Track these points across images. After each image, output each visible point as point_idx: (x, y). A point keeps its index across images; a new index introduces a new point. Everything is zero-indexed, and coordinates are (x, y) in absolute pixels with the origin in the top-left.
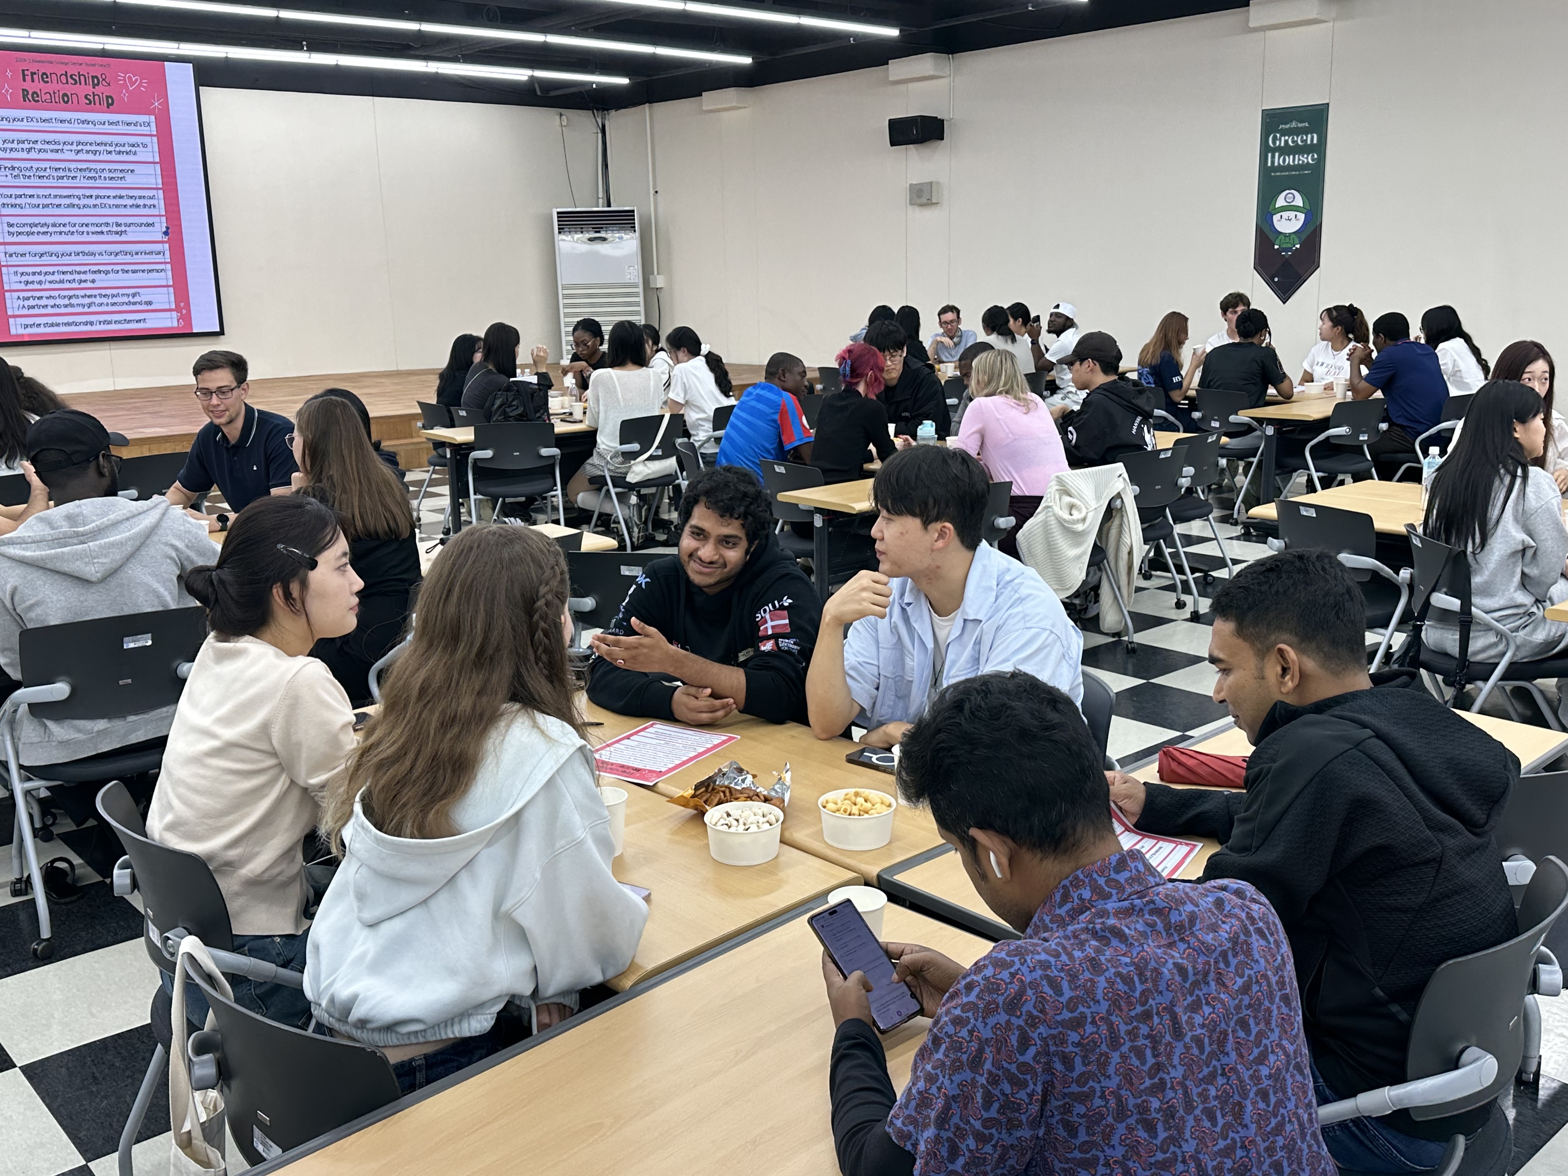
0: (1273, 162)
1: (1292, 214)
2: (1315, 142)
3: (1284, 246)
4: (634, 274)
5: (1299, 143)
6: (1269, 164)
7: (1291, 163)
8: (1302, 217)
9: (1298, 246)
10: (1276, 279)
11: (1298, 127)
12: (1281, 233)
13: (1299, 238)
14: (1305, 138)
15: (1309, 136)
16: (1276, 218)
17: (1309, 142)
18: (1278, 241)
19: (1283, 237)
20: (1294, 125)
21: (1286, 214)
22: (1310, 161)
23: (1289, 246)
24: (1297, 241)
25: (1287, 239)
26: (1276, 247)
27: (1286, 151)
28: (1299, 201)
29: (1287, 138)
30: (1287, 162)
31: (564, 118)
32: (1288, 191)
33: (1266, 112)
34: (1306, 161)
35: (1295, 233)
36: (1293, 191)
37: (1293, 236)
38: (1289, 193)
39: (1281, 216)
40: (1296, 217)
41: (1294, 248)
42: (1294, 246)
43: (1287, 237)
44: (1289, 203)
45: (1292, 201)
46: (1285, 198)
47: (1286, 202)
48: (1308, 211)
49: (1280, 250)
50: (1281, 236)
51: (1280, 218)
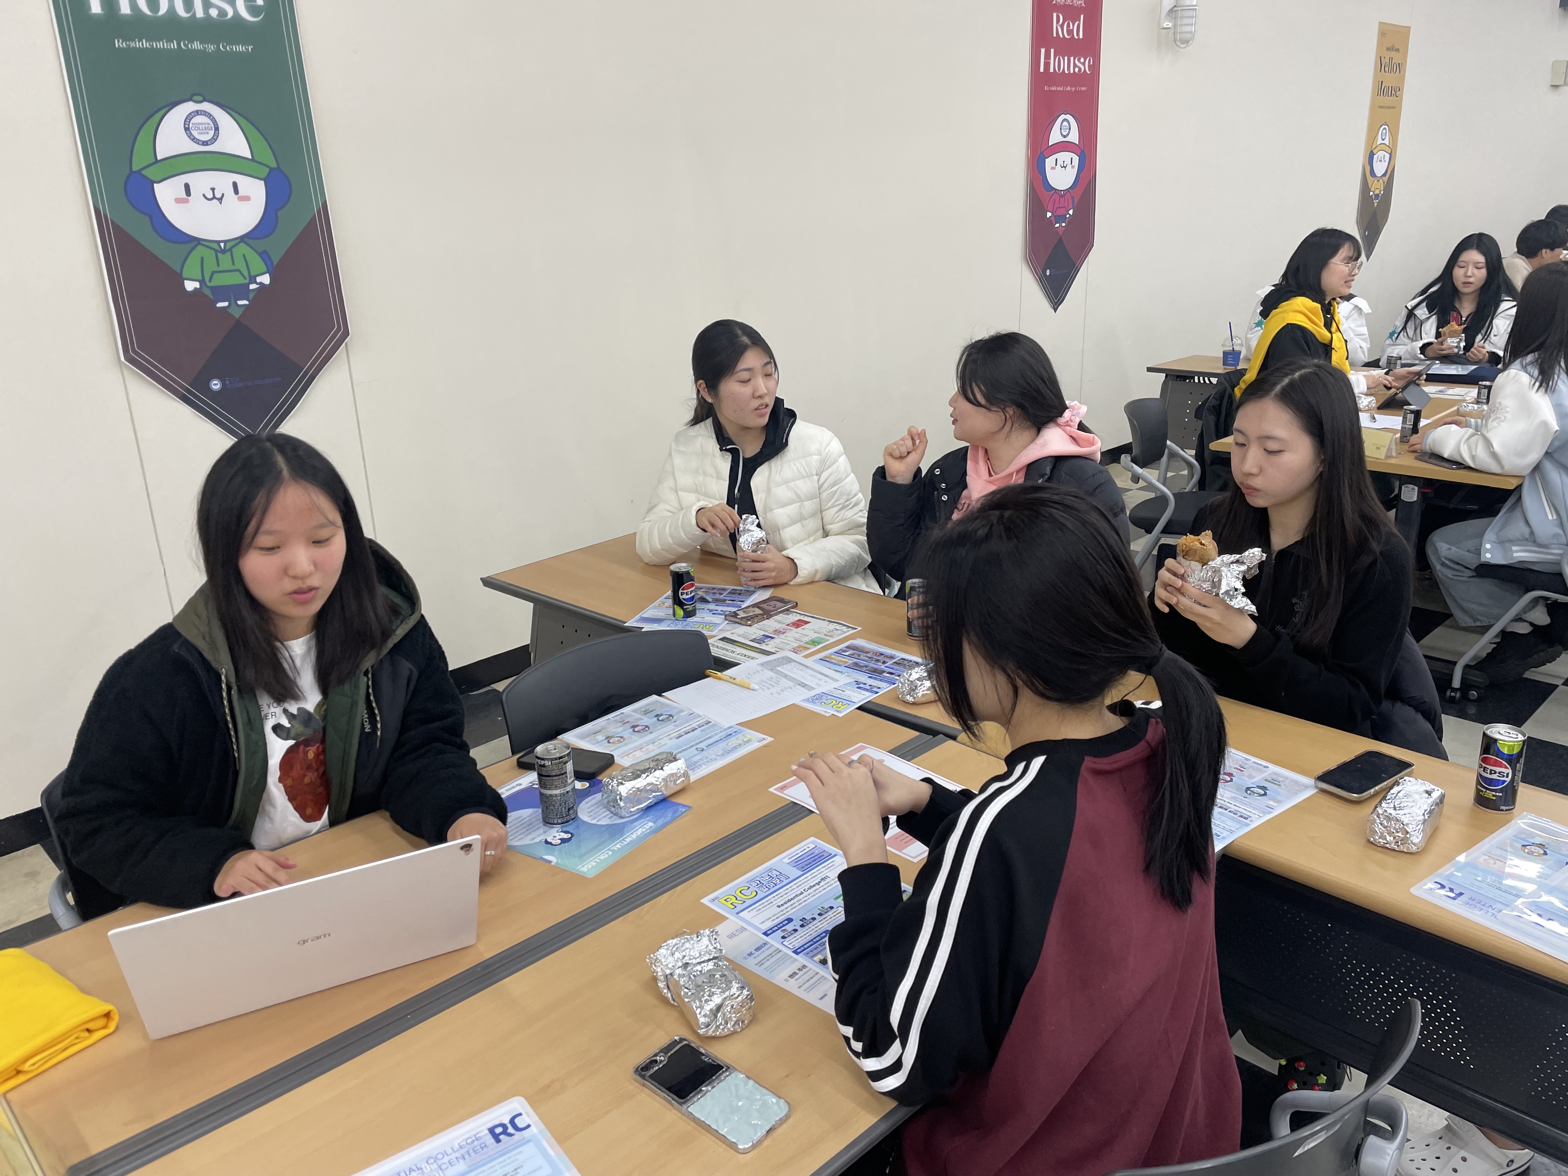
1: (223, 181)
3: (220, 280)
8: (255, 187)
9: (266, 279)
10: (216, 385)
12: (195, 240)
13: (264, 255)
16: (166, 192)
18: (192, 266)
19: (210, 256)
21: (201, 181)
22: (249, 17)
23: (235, 279)
24: (257, 263)
25: (225, 261)
26: (190, 286)
28: (234, 138)
32: (189, 107)
34: (230, 13)
35: (243, 239)
36: (206, 106)
37: (243, 248)
38: (198, 113)
39: (187, 187)
40: (236, 191)
41: (253, 286)
42: (253, 280)
43: (223, 252)
44: (205, 143)
45: (214, 139)
46: (187, 129)
47: (194, 139)
48: (272, 170)
49: (208, 292)
50: (200, 251)
51: (183, 195)
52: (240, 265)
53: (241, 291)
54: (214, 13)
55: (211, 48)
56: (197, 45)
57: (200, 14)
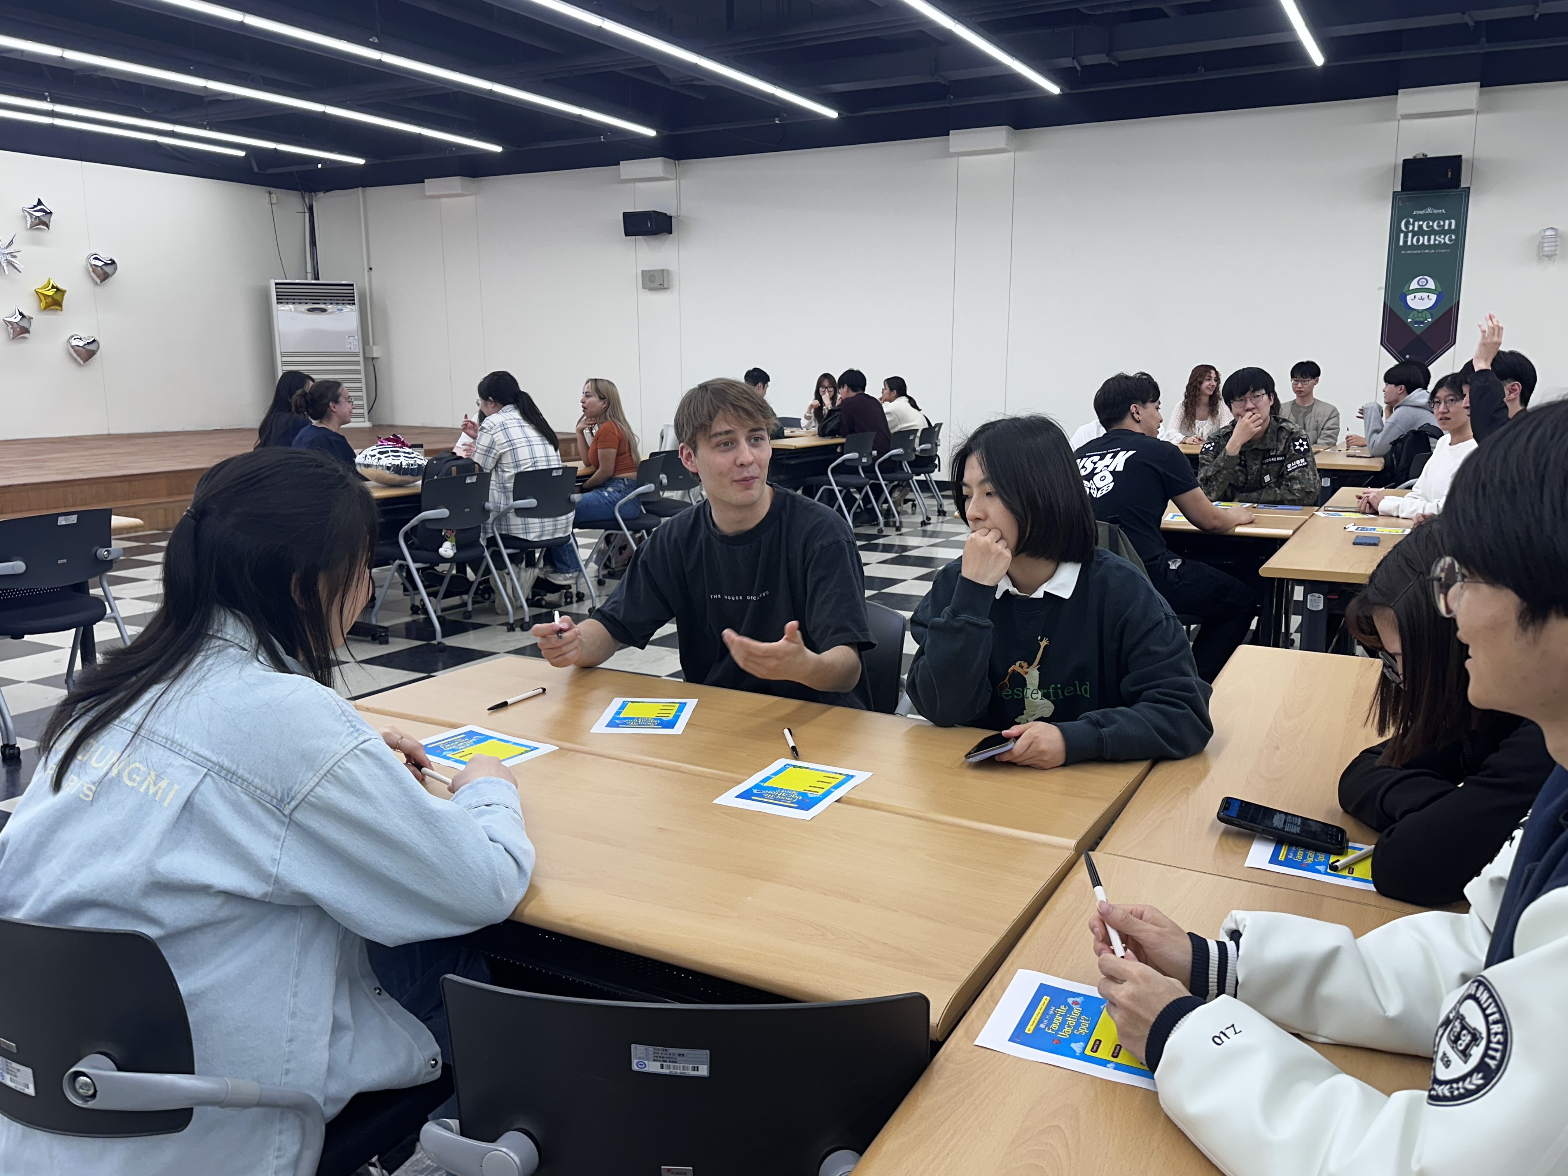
0: (1404, 242)
2: (1454, 226)
4: (355, 345)
5: (1435, 227)
6: (1401, 244)
7: (1426, 243)
9: (1430, 320)
11: (1433, 213)
13: (1431, 314)
14: (1442, 223)
15: (1447, 222)
17: (1446, 227)
19: (1416, 313)
20: (1429, 211)
23: (1422, 319)
24: (1429, 315)
25: (1420, 315)
27: (1420, 233)
29: (1421, 223)
30: (1421, 242)
31: (273, 196)
32: (1420, 277)
34: (1442, 241)
36: (1426, 277)
38: (1422, 279)
40: (1428, 298)
41: (1426, 322)
43: (1421, 312)
44: (1423, 286)
45: (1425, 285)
46: (1418, 282)
47: (1419, 285)
48: (1442, 293)
49: (1412, 324)
50: (1413, 312)
51: (1413, 299)
52: (1424, 316)
53: (1422, 323)
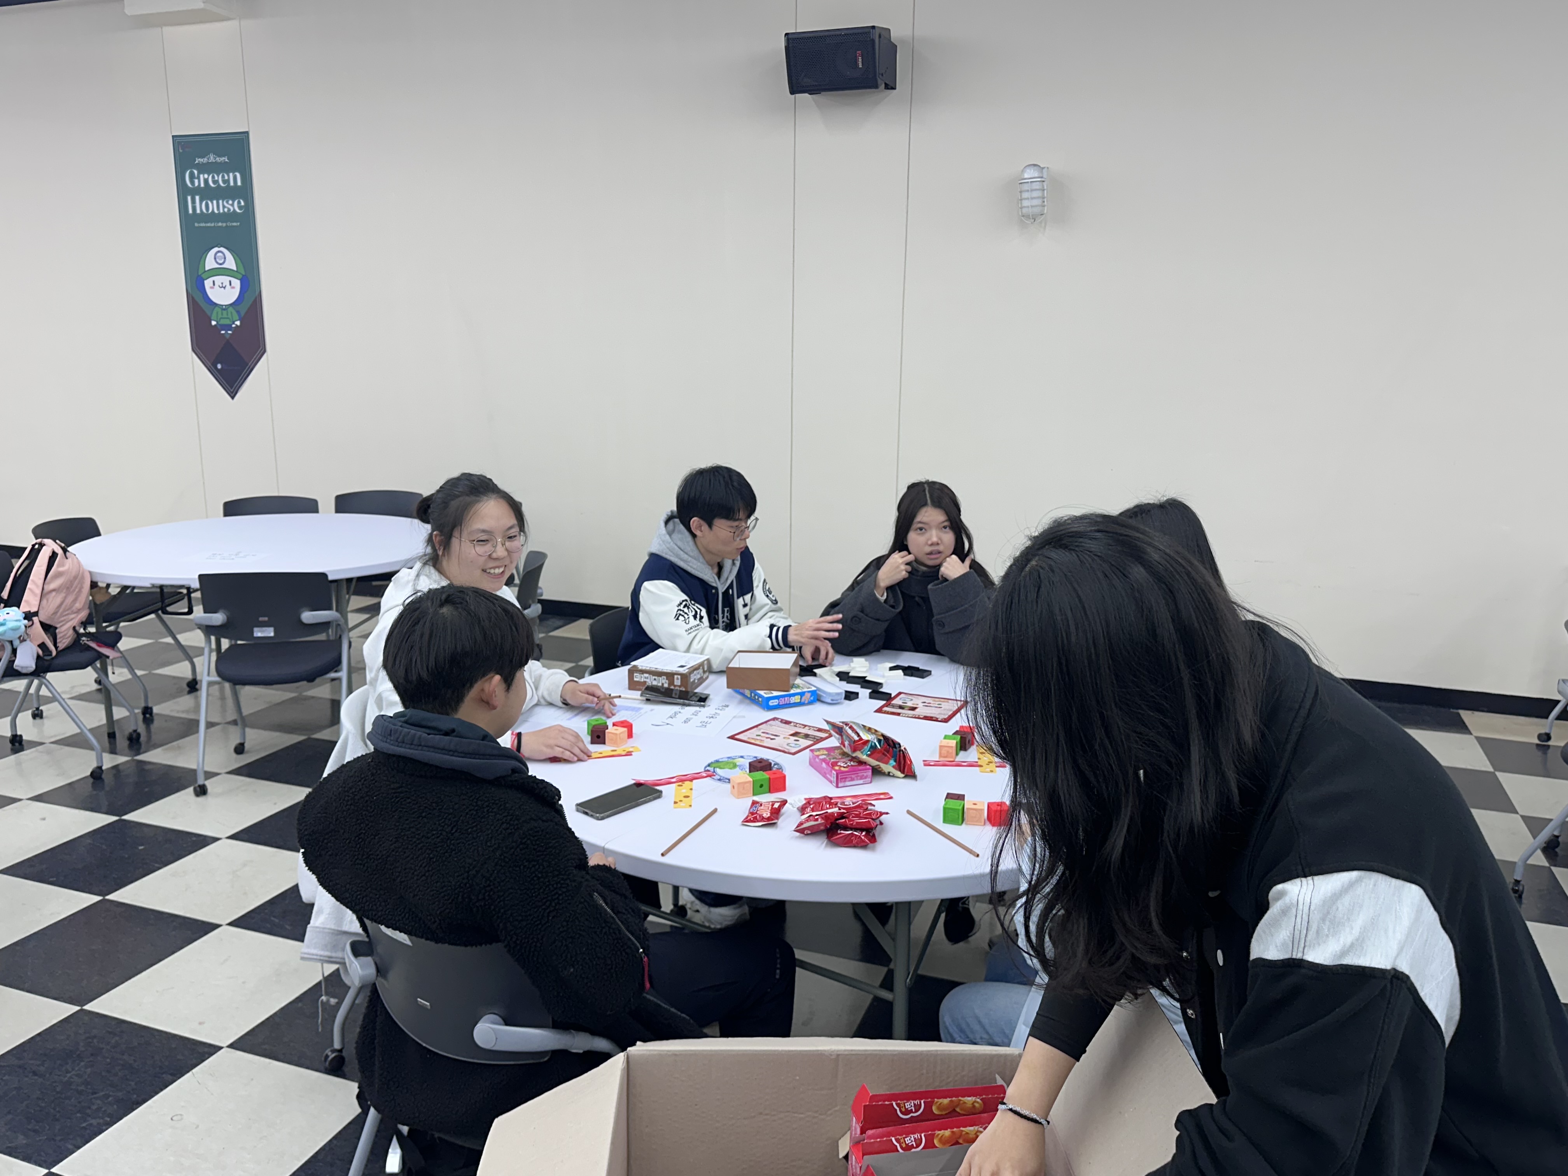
0: (194, 208)
1: (225, 279)
2: (239, 183)
3: (223, 322)
5: (222, 184)
6: (191, 211)
8: (237, 283)
9: (238, 323)
11: (216, 162)
12: (216, 305)
13: (238, 312)
14: (226, 178)
15: (231, 175)
16: (208, 283)
17: (232, 184)
18: (214, 316)
19: (220, 310)
20: (212, 158)
21: (219, 279)
22: (238, 211)
23: (227, 322)
24: (236, 316)
27: (208, 193)
28: (231, 263)
29: (206, 176)
30: (210, 211)
32: (216, 249)
33: (178, 139)
34: (232, 210)
35: (231, 305)
36: (222, 249)
37: (231, 309)
38: (219, 252)
39: (214, 282)
40: (230, 284)
41: (234, 326)
42: (234, 323)
43: (224, 309)
44: (221, 264)
45: (224, 263)
46: (215, 258)
47: (217, 263)
48: (243, 276)
49: (219, 327)
50: (217, 309)
51: (212, 285)
52: (230, 316)
54: (226, 210)
55: (224, 225)
56: (220, 224)
57: (221, 211)
